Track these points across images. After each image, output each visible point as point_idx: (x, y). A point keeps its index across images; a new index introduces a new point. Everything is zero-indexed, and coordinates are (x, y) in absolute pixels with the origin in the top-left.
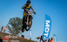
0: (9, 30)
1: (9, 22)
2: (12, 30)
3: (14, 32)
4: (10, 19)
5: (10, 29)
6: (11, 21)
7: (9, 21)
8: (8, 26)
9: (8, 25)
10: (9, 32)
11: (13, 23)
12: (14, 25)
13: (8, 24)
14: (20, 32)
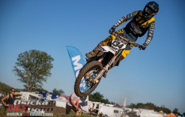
0: (20, 78)
1: (18, 62)
2: (25, 76)
3: (31, 78)
4: (19, 56)
5: (21, 75)
6: (22, 59)
7: (18, 60)
8: (17, 70)
9: (15, 67)
10: (19, 81)
11: (27, 61)
12: (28, 66)
13: (16, 65)
14: (42, 78)
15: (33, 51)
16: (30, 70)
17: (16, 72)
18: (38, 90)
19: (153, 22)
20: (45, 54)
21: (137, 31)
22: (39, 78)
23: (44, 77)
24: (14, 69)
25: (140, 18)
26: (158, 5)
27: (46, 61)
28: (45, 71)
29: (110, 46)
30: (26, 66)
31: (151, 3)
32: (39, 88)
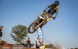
0: (13, 39)
1: (12, 31)
2: (16, 38)
3: (18, 39)
4: (13, 28)
5: (14, 37)
6: (14, 30)
7: (12, 30)
8: (12, 35)
10: (13, 40)
11: (16, 31)
12: (17, 33)
13: (11, 33)
14: (24, 38)
15: (19, 25)
16: (18, 34)
17: (11, 36)
18: (22, 44)
19: (58, 8)
20: (25, 27)
21: (52, 11)
22: (22, 38)
23: (25, 38)
24: (10, 34)
25: (53, 6)
26: (59, 2)
27: (25, 30)
28: (25, 35)
29: (43, 17)
30: (16, 33)
31: (56, 2)
32: (22, 43)
